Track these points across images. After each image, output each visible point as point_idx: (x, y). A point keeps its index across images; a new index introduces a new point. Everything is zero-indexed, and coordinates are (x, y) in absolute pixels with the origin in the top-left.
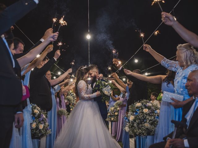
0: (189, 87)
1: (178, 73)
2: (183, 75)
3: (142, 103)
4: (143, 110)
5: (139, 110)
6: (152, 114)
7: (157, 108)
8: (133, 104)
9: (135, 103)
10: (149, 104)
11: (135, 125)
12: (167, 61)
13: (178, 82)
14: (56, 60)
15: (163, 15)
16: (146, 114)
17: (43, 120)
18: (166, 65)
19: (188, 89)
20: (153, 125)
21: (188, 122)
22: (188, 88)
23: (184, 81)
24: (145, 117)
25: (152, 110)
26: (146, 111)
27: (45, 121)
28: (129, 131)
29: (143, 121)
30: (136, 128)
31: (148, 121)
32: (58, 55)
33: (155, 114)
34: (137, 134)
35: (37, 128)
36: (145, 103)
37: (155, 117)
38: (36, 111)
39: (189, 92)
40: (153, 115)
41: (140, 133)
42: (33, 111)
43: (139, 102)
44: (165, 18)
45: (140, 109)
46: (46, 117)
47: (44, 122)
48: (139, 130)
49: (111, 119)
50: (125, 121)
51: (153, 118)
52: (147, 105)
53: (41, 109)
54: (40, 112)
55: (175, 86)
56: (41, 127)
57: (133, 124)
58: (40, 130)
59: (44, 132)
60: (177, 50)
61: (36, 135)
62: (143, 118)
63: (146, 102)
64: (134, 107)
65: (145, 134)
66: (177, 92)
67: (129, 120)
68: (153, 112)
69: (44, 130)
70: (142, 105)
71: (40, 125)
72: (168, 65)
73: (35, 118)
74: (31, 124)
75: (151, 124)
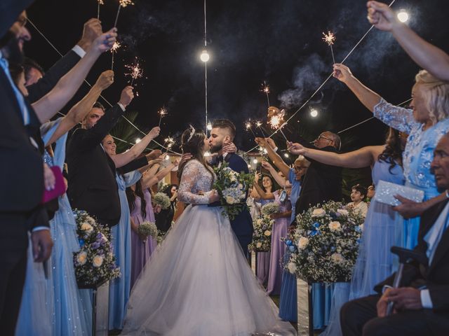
0: (441, 169)
1: (411, 137)
2: (424, 143)
3: (327, 210)
4: (327, 225)
5: (320, 224)
6: (349, 234)
7: (360, 221)
8: (306, 211)
9: (310, 210)
10: (343, 212)
11: (310, 258)
12: (388, 106)
13: (412, 159)
14: (124, 109)
15: (370, 7)
16: (334, 233)
17: (101, 247)
18: (384, 117)
19: (436, 176)
20: (351, 258)
21: (431, 251)
22: (437, 172)
23: (427, 156)
24: (332, 241)
25: (348, 225)
26: (335, 226)
27: (107, 249)
28: (297, 271)
29: (327, 249)
30: (312, 264)
31: (339, 250)
32: (129, 97)
33: (355, 234)
34: (315, 278)
35: (89, 264)
36: (333, 210)
37: (355, 241)
38: (85, 226)
39: (439, 182)
40: (350, 237)
41: (321, 277)
42: (79, 226)
43: (320, 207)
44: (374, 14)
45: (323, 222)
46: (109, 239)
47: (104, 250)
48: (318, 269)
49: (255, 245)
50: (288, 249)
51: (350, 242)
52: (337, 214)
53: (97, 222)
54: (95, 228)
55: (405, 169)
56: (98, 261)
57: (306, 255)
58: (96, 268)
59: (105, 273)
60: (415, 82)
61: (87, 280)
62: (327, 243)
63: (336, 207)
64: (308, 218)
65: (332, 279)
66: (410, 181)
67: (296, 248)
68: (351, 229)
69: (105, 270)
70: (327, 213)
71: (95, 258)
72: (388, 116)
73: (85, 241)
74: (75, 254)
75: (348, 256)
